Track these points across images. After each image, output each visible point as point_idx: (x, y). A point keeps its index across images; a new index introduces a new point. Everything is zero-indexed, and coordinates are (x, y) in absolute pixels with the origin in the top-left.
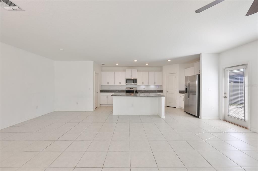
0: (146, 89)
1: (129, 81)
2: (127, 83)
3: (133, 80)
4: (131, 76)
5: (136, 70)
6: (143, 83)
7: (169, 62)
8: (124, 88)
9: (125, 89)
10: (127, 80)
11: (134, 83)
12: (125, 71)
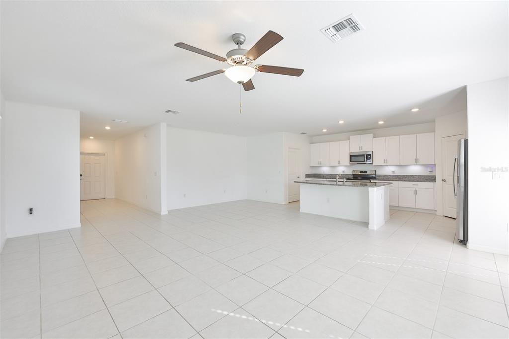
0: (397, 174)
1: (354, 158)
2: (351, 161)
3: (364, 155)
4: (361, 148)
5: (372, 135)
6: (386, 161)
7: (414, 112)
8: (349, 172)
9: (352, 174)
10: (351, 156)
11: (364, 161)
12: (349, 139)
